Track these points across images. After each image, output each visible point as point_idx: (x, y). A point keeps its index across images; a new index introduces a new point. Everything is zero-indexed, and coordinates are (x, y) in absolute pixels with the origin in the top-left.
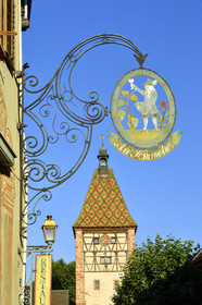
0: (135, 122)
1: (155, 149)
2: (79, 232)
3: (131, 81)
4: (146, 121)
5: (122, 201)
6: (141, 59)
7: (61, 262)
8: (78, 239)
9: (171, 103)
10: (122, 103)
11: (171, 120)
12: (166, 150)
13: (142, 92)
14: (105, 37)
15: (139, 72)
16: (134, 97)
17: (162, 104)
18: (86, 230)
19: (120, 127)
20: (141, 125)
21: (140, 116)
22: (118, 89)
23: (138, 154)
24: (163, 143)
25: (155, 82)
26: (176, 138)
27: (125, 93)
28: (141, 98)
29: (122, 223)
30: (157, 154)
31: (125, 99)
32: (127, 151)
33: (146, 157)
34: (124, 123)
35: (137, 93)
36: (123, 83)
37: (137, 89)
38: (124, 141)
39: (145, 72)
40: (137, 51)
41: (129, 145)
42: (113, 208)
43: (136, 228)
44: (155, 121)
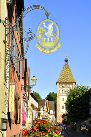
0: (45, 39)
1: (52, 49)
2: (58, 84)
3: (44, 24)
4: (49, 39)
5: (72, 75)
6: (48, 15)
7: (53, 93)
8: (58, 86)
9: (58, 32)
10: (40, 32)
11: (58, 38)
12: (55, 49)
13: (47, 28)
14: (35, 6)
15: (47, 20)
16: (44, 30)
17: (55, 32)
18: (60, 83)
19: (39, 41)
20: (47, 41)
21: (46, 37)
22: (39, 27)
23: (45, 51)
24: (54, 47)
25: (52, 24)
26: (59, 45)
27: (41, 28)
28: (47, 30)
29: (71, 81)
30: (52, 51)
31: (41, 31)
32: (41, 50)
33: (48, 52)
34: (41, 40)
35: (46, 29)
36: (41, 24)
37: (46, 27)
38: (40, 46)
39: (49, 20)
40: (47, 12)
41: (42, 48)
42: (69, 77)
43: (76, 83)
44: (52, 39)
